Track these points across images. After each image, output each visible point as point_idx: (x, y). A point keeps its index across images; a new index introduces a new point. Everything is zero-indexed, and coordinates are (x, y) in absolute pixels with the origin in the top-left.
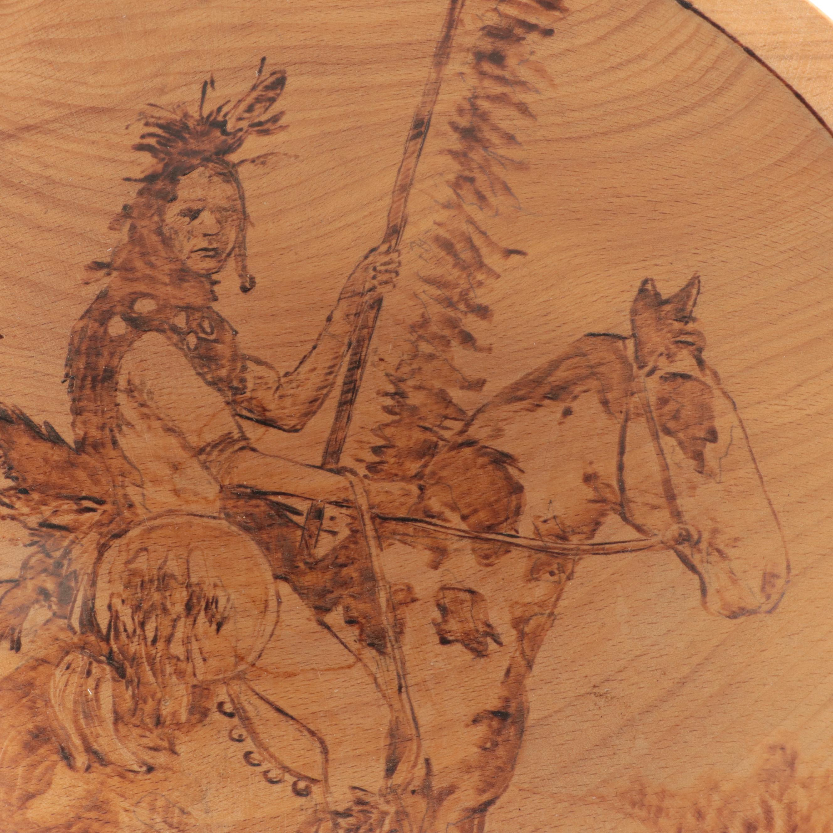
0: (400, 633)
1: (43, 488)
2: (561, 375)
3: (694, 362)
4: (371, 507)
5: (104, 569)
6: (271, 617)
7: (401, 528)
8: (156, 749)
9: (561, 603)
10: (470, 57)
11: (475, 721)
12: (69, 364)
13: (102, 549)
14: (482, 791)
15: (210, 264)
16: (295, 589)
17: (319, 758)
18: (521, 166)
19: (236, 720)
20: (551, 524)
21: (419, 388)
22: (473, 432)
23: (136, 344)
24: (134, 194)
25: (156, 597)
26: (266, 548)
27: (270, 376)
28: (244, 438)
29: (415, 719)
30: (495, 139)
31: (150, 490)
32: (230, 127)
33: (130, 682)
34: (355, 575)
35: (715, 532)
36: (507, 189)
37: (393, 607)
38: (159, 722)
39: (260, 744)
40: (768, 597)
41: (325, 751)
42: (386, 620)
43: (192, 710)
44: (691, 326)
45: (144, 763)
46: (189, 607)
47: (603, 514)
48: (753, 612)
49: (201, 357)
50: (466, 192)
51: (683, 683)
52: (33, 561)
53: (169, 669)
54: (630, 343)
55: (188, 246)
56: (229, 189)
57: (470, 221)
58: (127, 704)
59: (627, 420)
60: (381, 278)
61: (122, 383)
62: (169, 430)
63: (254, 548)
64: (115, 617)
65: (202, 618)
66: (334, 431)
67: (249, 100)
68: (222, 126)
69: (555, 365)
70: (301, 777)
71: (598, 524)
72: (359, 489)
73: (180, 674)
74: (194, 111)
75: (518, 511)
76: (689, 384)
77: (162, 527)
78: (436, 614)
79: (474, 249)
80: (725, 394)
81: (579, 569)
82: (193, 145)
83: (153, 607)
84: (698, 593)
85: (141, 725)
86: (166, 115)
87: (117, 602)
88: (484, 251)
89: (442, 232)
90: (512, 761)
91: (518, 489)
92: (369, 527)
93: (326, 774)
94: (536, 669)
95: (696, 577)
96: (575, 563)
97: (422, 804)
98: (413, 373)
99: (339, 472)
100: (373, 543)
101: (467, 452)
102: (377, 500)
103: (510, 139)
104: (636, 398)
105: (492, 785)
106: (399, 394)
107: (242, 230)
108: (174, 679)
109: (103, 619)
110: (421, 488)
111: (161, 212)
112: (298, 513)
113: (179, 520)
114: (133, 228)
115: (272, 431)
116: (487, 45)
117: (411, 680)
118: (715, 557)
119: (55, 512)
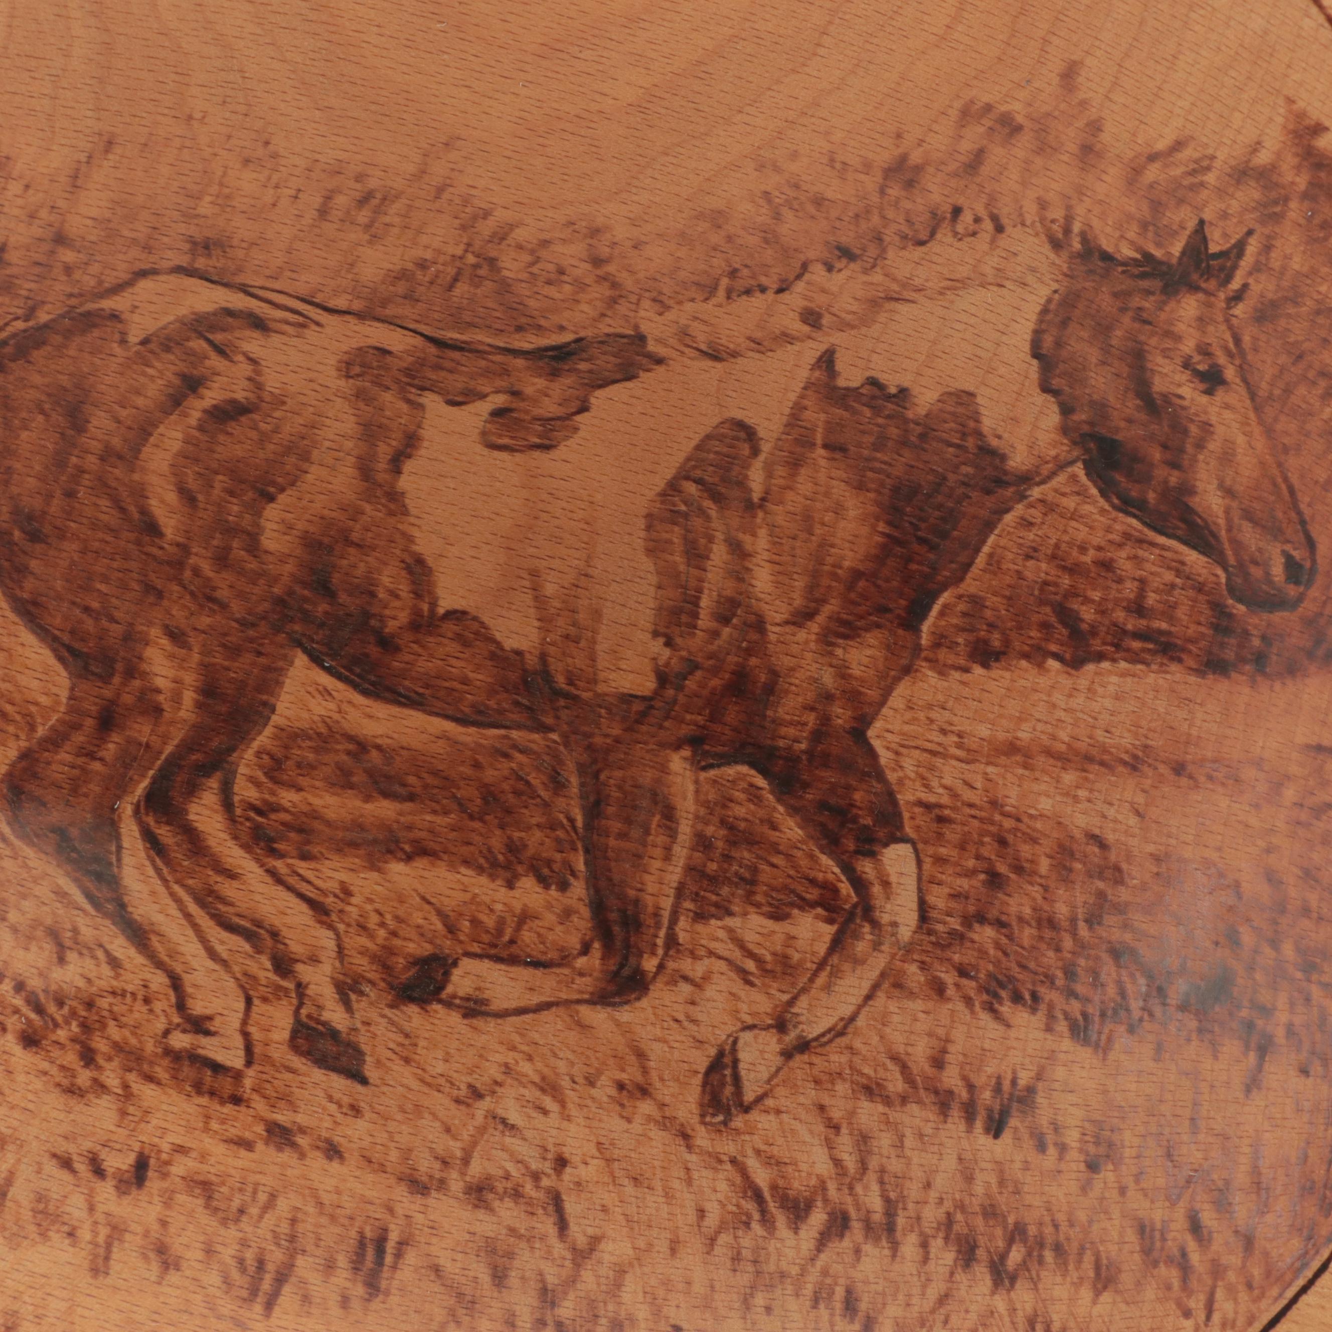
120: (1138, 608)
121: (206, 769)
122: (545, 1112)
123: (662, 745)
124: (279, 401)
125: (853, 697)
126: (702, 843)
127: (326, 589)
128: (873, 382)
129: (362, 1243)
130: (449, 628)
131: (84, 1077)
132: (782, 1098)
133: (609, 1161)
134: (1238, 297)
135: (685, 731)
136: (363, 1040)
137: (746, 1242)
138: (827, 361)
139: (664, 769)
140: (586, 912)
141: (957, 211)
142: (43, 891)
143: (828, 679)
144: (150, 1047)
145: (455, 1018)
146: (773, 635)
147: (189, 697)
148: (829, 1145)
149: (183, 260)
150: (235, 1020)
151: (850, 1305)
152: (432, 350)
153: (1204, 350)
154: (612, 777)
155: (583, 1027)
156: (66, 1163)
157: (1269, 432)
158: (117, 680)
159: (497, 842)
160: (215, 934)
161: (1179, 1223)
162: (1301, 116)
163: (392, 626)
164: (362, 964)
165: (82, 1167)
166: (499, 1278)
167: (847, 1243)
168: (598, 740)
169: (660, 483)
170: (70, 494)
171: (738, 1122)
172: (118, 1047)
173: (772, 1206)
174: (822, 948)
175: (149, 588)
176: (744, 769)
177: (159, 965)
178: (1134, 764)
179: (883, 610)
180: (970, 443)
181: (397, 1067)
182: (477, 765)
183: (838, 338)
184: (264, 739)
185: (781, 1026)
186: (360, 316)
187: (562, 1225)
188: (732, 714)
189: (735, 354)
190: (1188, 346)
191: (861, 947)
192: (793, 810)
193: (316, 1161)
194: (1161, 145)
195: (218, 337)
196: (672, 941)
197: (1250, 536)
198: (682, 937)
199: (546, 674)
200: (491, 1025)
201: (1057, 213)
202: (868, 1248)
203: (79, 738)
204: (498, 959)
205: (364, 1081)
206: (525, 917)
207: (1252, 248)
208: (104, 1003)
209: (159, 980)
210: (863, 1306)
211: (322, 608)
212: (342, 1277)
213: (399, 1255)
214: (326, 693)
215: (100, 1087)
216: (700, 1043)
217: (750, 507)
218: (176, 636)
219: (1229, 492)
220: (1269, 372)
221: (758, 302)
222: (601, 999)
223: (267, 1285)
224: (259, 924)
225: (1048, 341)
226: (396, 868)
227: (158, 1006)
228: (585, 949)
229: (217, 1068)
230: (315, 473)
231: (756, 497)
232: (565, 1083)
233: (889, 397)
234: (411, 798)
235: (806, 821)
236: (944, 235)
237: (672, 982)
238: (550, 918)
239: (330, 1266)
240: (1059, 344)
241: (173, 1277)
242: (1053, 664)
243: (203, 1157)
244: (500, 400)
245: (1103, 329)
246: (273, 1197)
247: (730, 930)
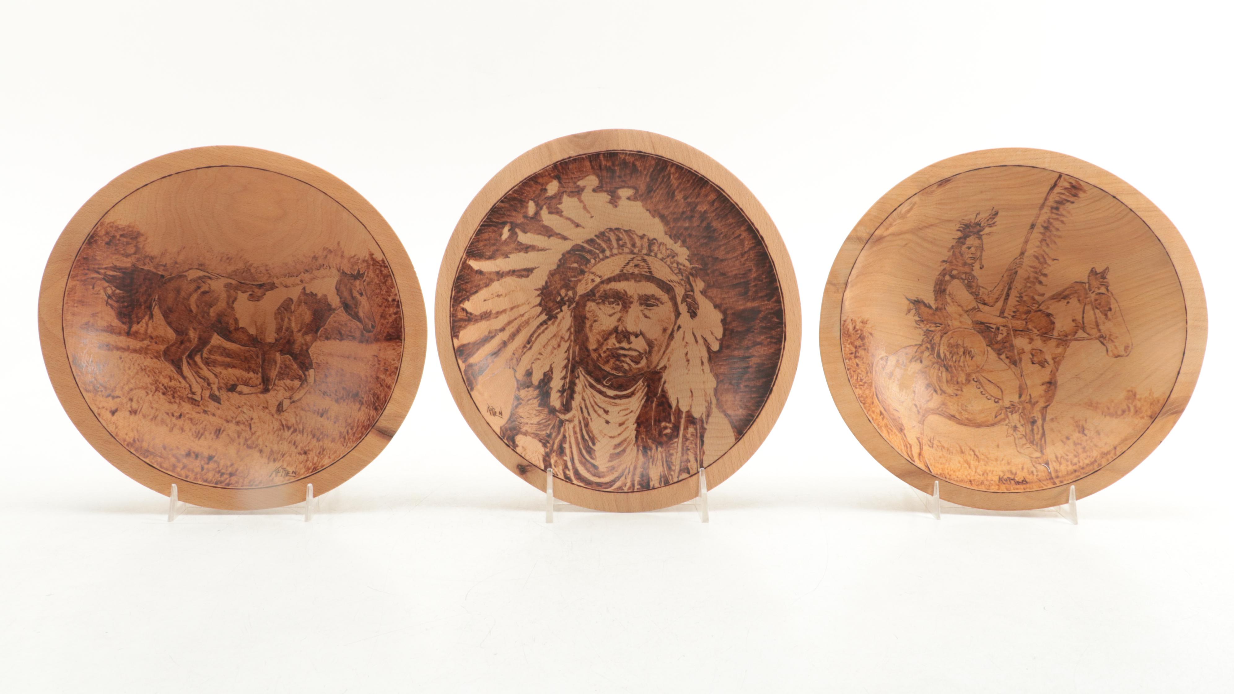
0: (1021, 361)
1: (927, 320)
2: (1067, 292)
3: (1106, 290)
4: (1012, 327)
5: (942, 342)
6: (986, 356)
7: (1021, 333)
8: (957, 390)
9: (1066, 354)
10: (1050, 208)
11: (1043, 384)
12: (935, 287)
13: (942, 337)
14: (1046, 402)
15: (972, 261)
16: (992, 348)
17: (1000, 393)
18: (1060, 237)
19: (978, 383)
20: (1063, 332)
21: (1026, 295)
22: (1041, 307)
23: (952, 282)
24: (955, 242)
25: (955, 350)
26: (984, 337)
27: (986, 291)
28: (979, 308)
29: (1026, 384)
30: (1053, 229)
31: (954, 321)
32: (982, 225)
33: (950, 372)
34: (1008, 345)
35: (1110, 335)
36: (1055, 243)
37: (1019, 354)
38: (958, 383)
39: (985, 390)
40: (1126, 352)
41: (1002, 392)
42: (1017, 358)
43: (966, 380)
44: (1105, 280)
45: (955, 394)
46: (964, 353)
47: (1078, 330)
48: (1122, 356)
49: (968, 286)
50: (1044, 243)
51: (1101, 375)
52: (925, 340)
53: (959, 369)
54: (1087, 285)
55: (967, 256)
56: (979, 242)
57: (1044, 251)
58: (949, 378)
59: (1085, 305)
60: (1018, 266)
61: (947, 292)
62: (959, 305)
63: (981, 338)
64: (945, 355)
65: (967, 356)
66: (1003, 306)
67: (988, 218)
68: (980, 225)
69: (1065, 290)
70: (996, 398)
71: (1076, 333)
72: (1009, 322)
73: (963, 371)
74: (973, 221)
75: (1053, 329)
76: (1104, 296)
77: (957, 331)
78: (1031, 356)
79: (1044, 259)
80: (1115, 299)
81: (1071, 345)
82: (972, 230)
83: (955, 353)
84: (1106, 351)
85: (953, 384)
86: (966, 222)
87: (945, 351)
88: (1047, 259)
89: (1036, 254)
90: (1054, 395)
91: (1053, 323)
92: (1012, 333)
93: (1003, 397)
94: (1059, 371)
95: (1105, 348)
96: (1070, 343)
97: (1029, 406)
98: (1025, 291)
99: (1004, 317)
100: (1013, 337)
101: (1039, 313)
102: (1014, 325)
103: (1058, 230)
104: (1088, 299)
105: (1048, 401)
106: (1021, 297)
107: (981, 252)
108: (961, 372)
109: (942, 356)
110: (1026, 322)
111: (961, 247)
112: (993, 328)
113: (961, 330)
114: (954, 251)
115: (986, 306)
116: (1055, 205)
117: (1024, 373)
118: (1110, 342)
119: (930, 327)
120: (350, 332)
121: (198, 351)
122: (250, 410)
123: (276, 351)
124: (213, 291)
125: (307, 344)
126: (281, 368)
127: (220, 322)
128: (311, 292)
129: (217, 430)
130: (241, 330)
131: (173, 400)
132: (289, 410)
133: (260, 419)
134: (364, 281)
135: (279, 349)
136: (221, 397)
137: (280, 433)
138: (304, 289)
139: (275, 355)
140: (260, 378)
141: (323, 265)
142: (169, 370)
143: (303, 341)
144: (185, 396)
145: (237, 395)
146: (295, 333)
147: (196, 339)
148: (296, 418)
149: (197, 267)
150: (200, 393)
151: (294, 444)
152: (239, 284)
153: (360, 289)
154: (267, 356)
155: (259, 397)
156: (168, 414)
157: (369, 303)
158: (184, 336)
159: (247, 366)
160: (198, 379)
161: (345, 432)
162: (370, 252)
163: (231, 329)
164: (222, 385)
165: (170, 415)
166: (239, 437)
167: (296, 434)
168: (265, 350)
169: (277, 308)
170: (177, 305)
171: (282, 414)
172: (179, 396)
173: (285, 427)
174: (298, 386)
175: (190, 321)
176: (288, 356)
177: (188, 383)
178: (348, 357)
179: (312, 330)
180: (326, 303)
181: (227, 402)
182: (244, 353)
183: (306, 285)
184: (209, 347)
185: (290, 398)
186: (227, 278)
187: (251, 429)
188: (287, 347)
189: (289, 287)
190: (358, 289)
191: (304, 386)
192: (296, 363)
193: (211, 416)
194: (353, 256)
195: (203, 280)
196: (274, 384)
197: (367, 320)
198: (276, 383)
199: (257, 338)
200: (243, 396)
201: (338, 266)
202: (299, 435)
203: (177, 345)
204: (245, 385)
205: (220, 404)
206: (250, 379)
207: (366, 273)
208: (178, 388)
209: (187, 386)
210: (296, 444)
211: (220, 326)
212: (212, 435)
213: (223, 432)
214: (220, 340)
215: (175, 402)
216: (277, 401)
217: (292, 312)
218: (194, 329)
219: (364, 313)
220: (369, 293)
221: (293, 278)
222: (262, 393)
223: (199, 436)
224: (205, 377)
225: (338, 287)
226: (230, 369)
227: (187, 390)
228: (260, 384)
229: (196, 400)
230: (219, 303)
231: (293, 310)
232: (254, 406)
233: (314, 295)
234: (233, 358)
235: (298, 365)
236: (322, 269)
237: (274, 390)
238: (254, 379)
239: (210, 433)
240: (340, 287)
241: (183, 433)
242: (338, 340)
243: (192, 414)
244: (250, 293)
245: (346, 285)
246: (203, 422)
247: (284, 383)
